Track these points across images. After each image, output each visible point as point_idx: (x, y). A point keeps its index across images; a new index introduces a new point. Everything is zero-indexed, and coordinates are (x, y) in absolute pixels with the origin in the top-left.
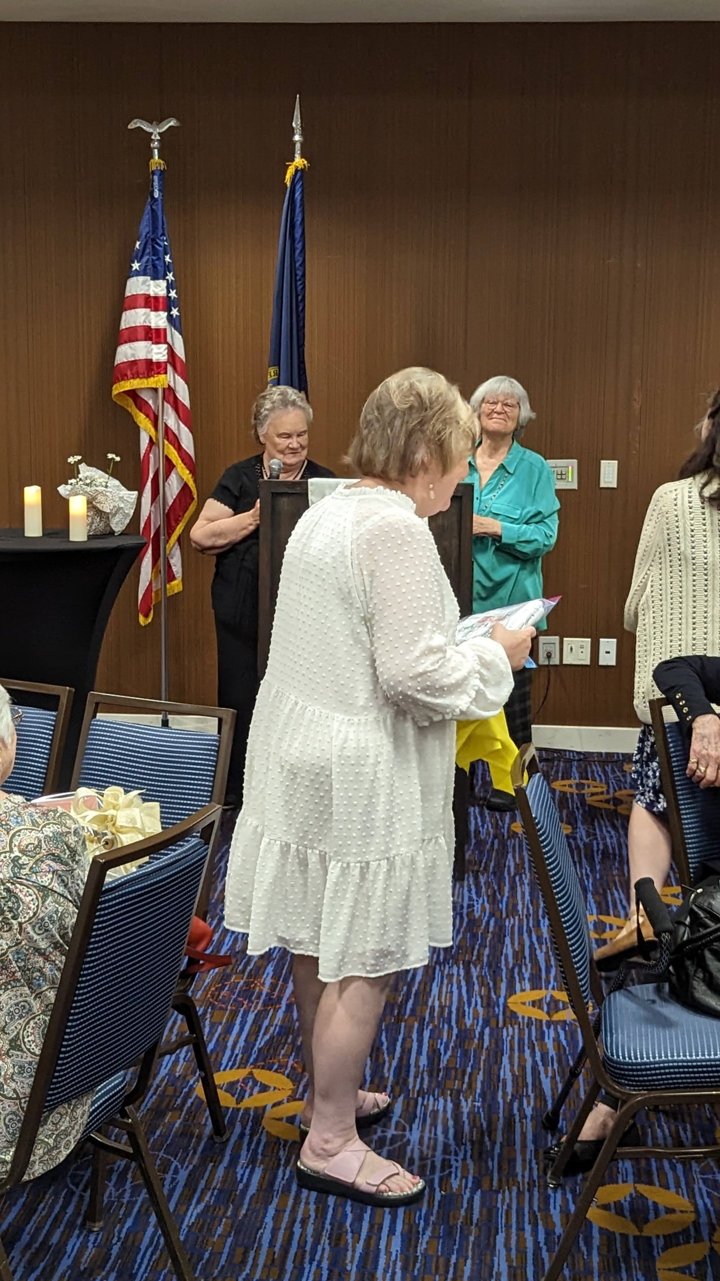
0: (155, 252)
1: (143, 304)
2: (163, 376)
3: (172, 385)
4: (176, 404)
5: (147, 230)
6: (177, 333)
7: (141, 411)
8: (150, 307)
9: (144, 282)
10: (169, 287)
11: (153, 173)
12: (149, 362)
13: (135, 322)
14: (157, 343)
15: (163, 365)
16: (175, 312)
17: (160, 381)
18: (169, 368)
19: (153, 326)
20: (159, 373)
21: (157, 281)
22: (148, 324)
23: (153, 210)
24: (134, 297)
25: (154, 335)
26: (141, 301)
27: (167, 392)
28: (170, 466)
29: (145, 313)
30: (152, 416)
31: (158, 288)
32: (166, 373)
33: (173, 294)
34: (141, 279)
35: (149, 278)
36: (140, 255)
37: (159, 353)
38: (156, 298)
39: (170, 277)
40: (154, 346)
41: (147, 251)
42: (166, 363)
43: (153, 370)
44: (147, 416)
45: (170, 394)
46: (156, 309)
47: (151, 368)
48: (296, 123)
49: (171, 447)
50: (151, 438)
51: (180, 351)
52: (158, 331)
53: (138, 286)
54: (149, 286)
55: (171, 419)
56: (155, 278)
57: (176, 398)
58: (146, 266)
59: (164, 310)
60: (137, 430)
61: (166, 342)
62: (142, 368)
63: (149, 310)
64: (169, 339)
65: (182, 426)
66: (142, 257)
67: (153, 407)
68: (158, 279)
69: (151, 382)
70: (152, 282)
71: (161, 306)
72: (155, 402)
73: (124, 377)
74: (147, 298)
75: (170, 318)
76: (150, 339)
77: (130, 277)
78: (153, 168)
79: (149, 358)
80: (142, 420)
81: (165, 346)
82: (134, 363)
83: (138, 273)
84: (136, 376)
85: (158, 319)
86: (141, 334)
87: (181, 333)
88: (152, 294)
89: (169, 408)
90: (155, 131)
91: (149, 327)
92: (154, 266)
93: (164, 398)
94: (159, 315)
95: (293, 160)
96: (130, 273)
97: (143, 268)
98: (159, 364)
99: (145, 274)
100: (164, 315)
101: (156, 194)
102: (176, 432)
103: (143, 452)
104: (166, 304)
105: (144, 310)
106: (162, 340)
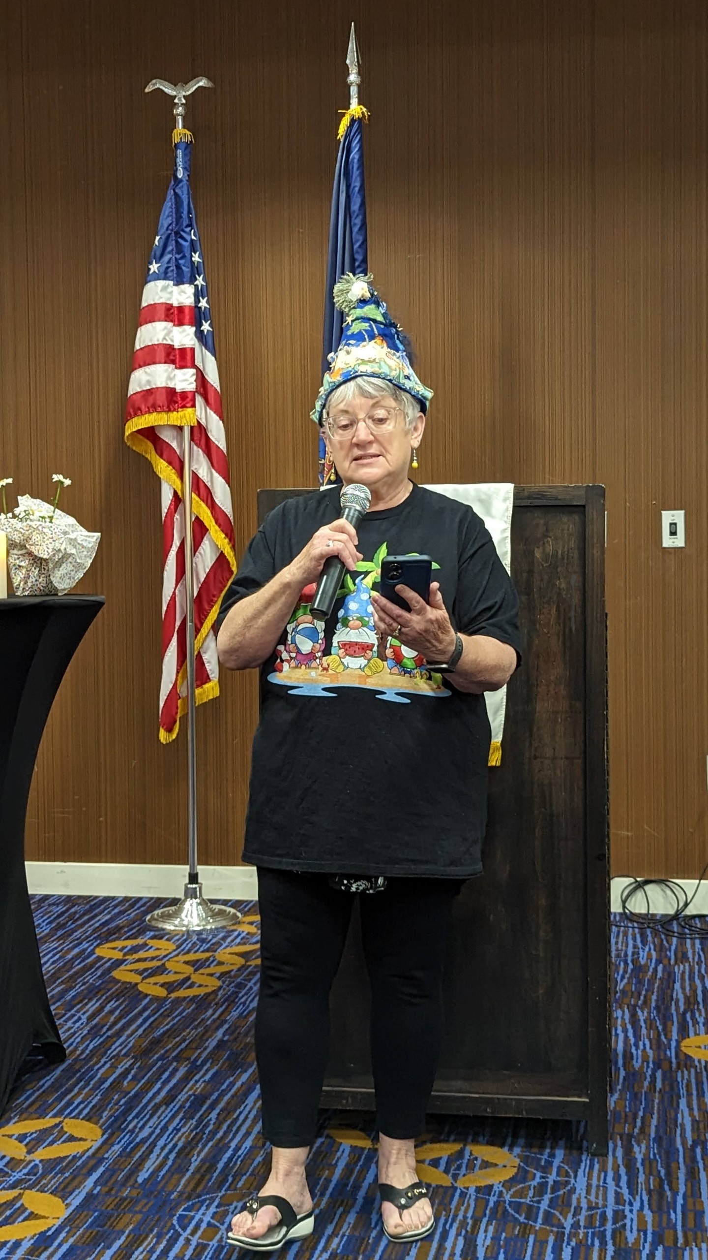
0: (179, 249)
1: (163, 317)
2: (190, 410)
3: (203, 422)
4: (208, 447)
5: (169, 220)
6: (208, 354)
7: (161, 456)
8: (171, 321)
9: (164, 288)
10: (198, 295)
11: (176, 146)
12: (171, 392)
13: (151, 340)
14: (182, 367)
15: (190, 396)
16: (206, 327)
17: (185, 417)
18: (199, 400)
19: (177, 345)
20: (184, 407)
21: (182, 287)
22: (169, 342)
23: (176, 194)
24: (152, 307)
25: (178, 357)
26: (162, 313)
27: (196, 431)
28: (200, 529)
29: (165, 328)
30: (175, 463)
31: (183, 296)
32: (194, 406)
34: (161, 283)
35: (171, 283)
36: (158, 253)
37: (184, 380)
38: (181, 309)
39: (200, 281)
40: (177, 372)
41: (169, 248)
42: (194, 393)
43: (177, 402)
44: (170, 463)
45: (199, 433)
46: (180, 323)
47: (174, 399)
49: (203, 505)
50: (175, 493)
51: (213, 377)
52: (183, 351)
53: (156, 292)
54: (171, 293)
55: (203, 468)
56: (179, 282)
57: (208, 439)
58: (168, 268)
59: (191, 324)
60: (156, 482)
61: (194, 366)
62: (162, 399)
63: (171, 324)
64: (198, 362)
65: (216, 474)
66: (161, 256)
67: (178, 451)
68: (183, 283)
69: (175, 418)
70: (175, 288)
71: (186, 319)
72: (180, 445)
73: (137, 412)
74: (169, 308)
75: (200, 335)
76: (173, 362)
77: (146, 282)
78: (176, 139)
79: (171, 386)
80: (162, 468)
81: (194, 371)
82: (150, 392)
83: (157, 277)
84: (154, 408)
85: (184, 336)
86: (161, 355)
87: (214, 355)
88: (175, 304)
89: (199, 453)
90: (180, 94)
91: (171, 347)
92: (178, 267)
93: (192, 439)
94: (184, 331)
96: (146, 278)
97: (163, 269)
98: (184, 394)
99: (165, 278)
100: (191, 330)
101: (180, 175)
102: (209, 484)
103: (165, 510)
104: (195, 316)
105: (163, 324)
106: (189, 363)
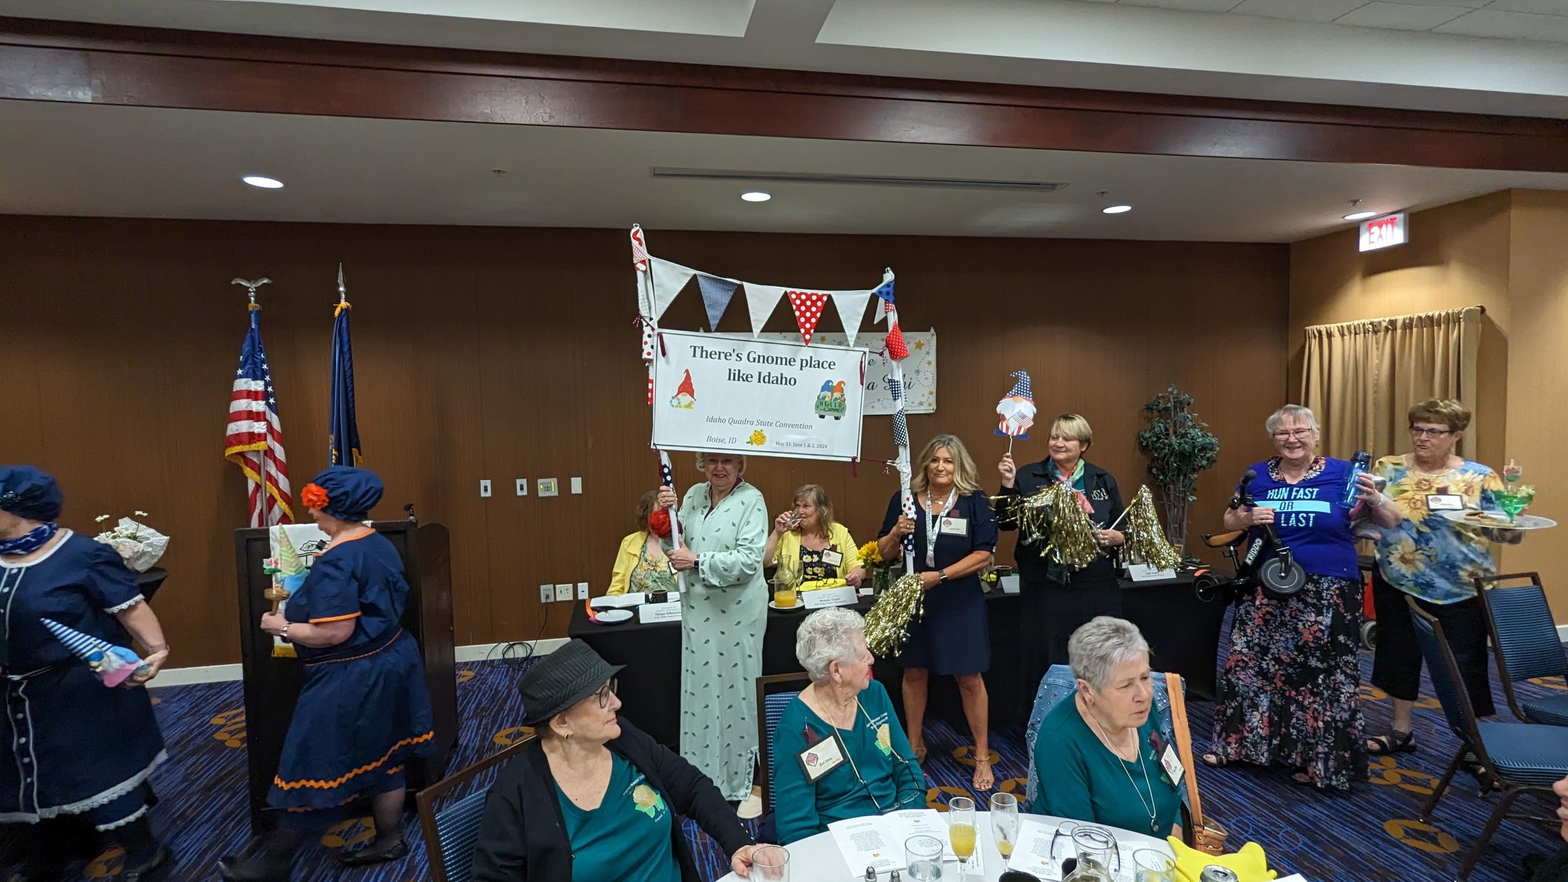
0: (254, 363)
1: (246, 396)
2: (263, 442)
3: (271, 447)
4: (275, 460)
5: (247, 349)
6: (273, 414)
7: (247, 466)
8: (251, 399)
9: (246, 383)
10: (266, 385)
11: (251, 312)
12: (251, 434)
13: (239, 409)
14: (258, 421)
15: (263, 435)
16: (272, 401)
17: (261, 446)
18: (269, 437)
19: (254, 410)
20: (259, 441)
21: (257, 382)
22: (250, 409)
23: (252, 336)
24: (240, 392)
25: (257, 417)
26: (245, 394)
27: (267, 452)
28: (272, 501)
29: (247, 402)
30: (257, 468)
31: (258, 386)
32: (265, 440)
33: (270, 389)
34: (244, 380)
35: (250, 379)
36: (241, 365)
37: (260, 427)
38: (256, 392)
39: (268, 378)
40: (256, 423)
41: (249, 362)
42: (266, 434)
43: (255, 439)
44: (252, 469)
45: (269, 453)
46: (257, 399)
47: (253, 437)
48: (340, 280)
49: (273, 489)
50: (257, 484)
51: (277, 425)
52: (258, 413)
53: (241, 384)
54: (250, 384)
55: (273, 471)
56: (254, 379)
57: (275, 457)
58: (248, 372)
59: (263, 400)
60: (246, 479)
61: (265, 420)
62: (245, 439)
64: (268, 417)
65: (280, 473)
66: (244, 366)
67: (257, 463)
68: (257, 380)
69: (254, 446)
70: (253, 382)
71: (260, 397)
72: (259, 460)
73: (231, 445)
74: (249, 392)
75: (268, 404)
76: (252, 419)
77: (235, 379)
78: (250, 309)
79: (251, 430)
80: (248, 471)
81: (263, 423)
82: (238, 435)
83: (241, 377)
84: (240, 443)
85: (259, 406)
86: (245, 415)
87: (277, 414)
88: (253, 389)
89: (270, 462)
90: (252, 287)
91: (251, 411)
92: (254, 372)
93: (265, 455)
94: (259, 403)
95: (339, 303)
96: (235, 377)
97: (245, 373)
98: (259, 435)
99: (247, 377)
100: (263, 403)
101: (253, 327)
102: (276, 478)
103: (250, 492)
104: (265, 396)
105: (246, 400)
106: (262, 419)
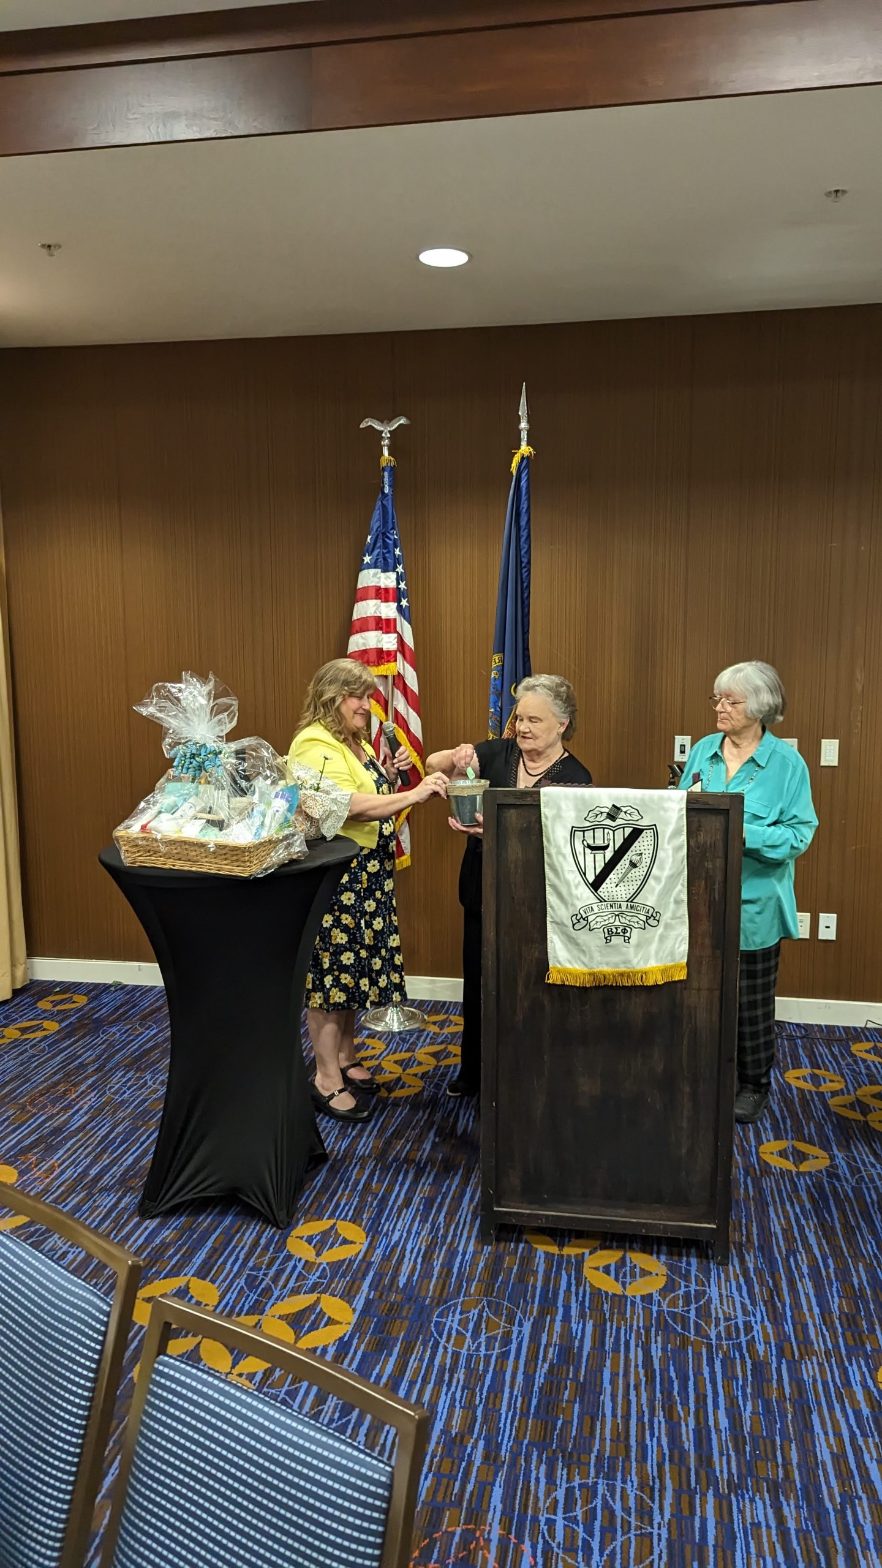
0: (385, 545)
1: (374, 595)
2: (393, 664)
3: (401, 672)
4: (405, 690)
5: (378, 524)
6: (406, 623)
8: (380, 598)
9: (375, 575)
10: (399, 580)
11: (384, 469)
12: (380, 651)
13: (366, 613)
14: (387, 632)
15: (393, 654)
16: (404, 603)
17: (390, 669)
18: (399, 656)
19: (384, 617)
20: (389, 661)
21: (388, 574)
22: (379, 615)
23: (383, 505)
24: (366, 589)
25: (385, 625)
26: (373, 593)
27: (396, 678)
29: (376, 604)
30: (382, 702)
31: (388, 580)
32: (395, 661)
33: (402, 586)
34: (372, 571)
35: (380, 570)
36: (370, 550)
37: (389, 642)
38: (387, 590)
39: (400, 569)
40: (384, 636)
41: (378, 545)
42: (396, 652)
43: (383, 658)
44: (378, 702)
45: (399, 680)
46: (386, 600)
47: (382, 656)
48: (523, 411)
49: (401, 731)
51: (409, 639)
52: (388, 621)
53: (369, 578)
54: (379, 578)
55: (400, 703)
56: (385, 570)
57: (405, 684)
58: (377, 559)
59: (394, 601)
61: (396, 632)
62: (373, 657)
63: (379, 601)
64: (399, 629)
65: (411, 710)
66: (373, 550)
67: (383, 693)
68: (388, 571)
69: (382, 670)
70: (382, 574)
71: (391, 597)
72: (386, 689)
74: (378, 589)
75: (400, 609)
76: (381, 629)
77: (361, 570)
78: (384, 465)
79: (380, 647)
81: (395, 635)
82: (365, 652)
83: (369, 566)
85: (389, 610)
86: (372, 624)
87: (410, 623)
88: (383, 586)
89: (398, 694)
90: (386, 430)
91: (380, 618)
92: (385, 559)
93: (394, 684)
94: (389, 606)
95: (519, 448)
96: (360, 567)
97: (373, 561)
98: (389, 653)
99: (376, 567)
100: (393, 605)
101: (387, 490)
102: (405, 717)
104: (396, 595)
105: (375, 601)
106: (392, 630)
